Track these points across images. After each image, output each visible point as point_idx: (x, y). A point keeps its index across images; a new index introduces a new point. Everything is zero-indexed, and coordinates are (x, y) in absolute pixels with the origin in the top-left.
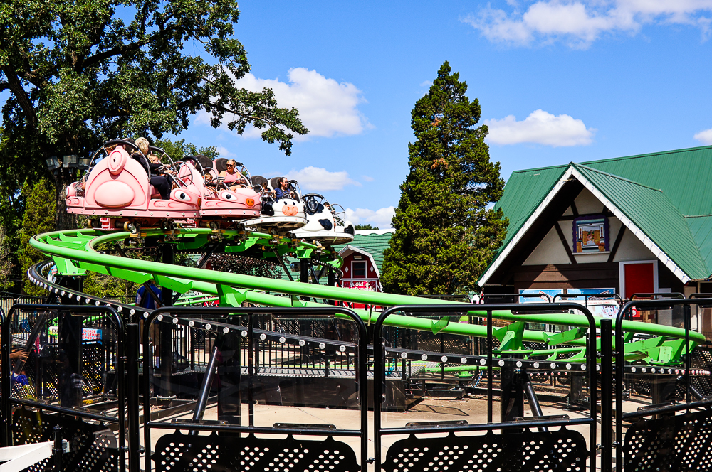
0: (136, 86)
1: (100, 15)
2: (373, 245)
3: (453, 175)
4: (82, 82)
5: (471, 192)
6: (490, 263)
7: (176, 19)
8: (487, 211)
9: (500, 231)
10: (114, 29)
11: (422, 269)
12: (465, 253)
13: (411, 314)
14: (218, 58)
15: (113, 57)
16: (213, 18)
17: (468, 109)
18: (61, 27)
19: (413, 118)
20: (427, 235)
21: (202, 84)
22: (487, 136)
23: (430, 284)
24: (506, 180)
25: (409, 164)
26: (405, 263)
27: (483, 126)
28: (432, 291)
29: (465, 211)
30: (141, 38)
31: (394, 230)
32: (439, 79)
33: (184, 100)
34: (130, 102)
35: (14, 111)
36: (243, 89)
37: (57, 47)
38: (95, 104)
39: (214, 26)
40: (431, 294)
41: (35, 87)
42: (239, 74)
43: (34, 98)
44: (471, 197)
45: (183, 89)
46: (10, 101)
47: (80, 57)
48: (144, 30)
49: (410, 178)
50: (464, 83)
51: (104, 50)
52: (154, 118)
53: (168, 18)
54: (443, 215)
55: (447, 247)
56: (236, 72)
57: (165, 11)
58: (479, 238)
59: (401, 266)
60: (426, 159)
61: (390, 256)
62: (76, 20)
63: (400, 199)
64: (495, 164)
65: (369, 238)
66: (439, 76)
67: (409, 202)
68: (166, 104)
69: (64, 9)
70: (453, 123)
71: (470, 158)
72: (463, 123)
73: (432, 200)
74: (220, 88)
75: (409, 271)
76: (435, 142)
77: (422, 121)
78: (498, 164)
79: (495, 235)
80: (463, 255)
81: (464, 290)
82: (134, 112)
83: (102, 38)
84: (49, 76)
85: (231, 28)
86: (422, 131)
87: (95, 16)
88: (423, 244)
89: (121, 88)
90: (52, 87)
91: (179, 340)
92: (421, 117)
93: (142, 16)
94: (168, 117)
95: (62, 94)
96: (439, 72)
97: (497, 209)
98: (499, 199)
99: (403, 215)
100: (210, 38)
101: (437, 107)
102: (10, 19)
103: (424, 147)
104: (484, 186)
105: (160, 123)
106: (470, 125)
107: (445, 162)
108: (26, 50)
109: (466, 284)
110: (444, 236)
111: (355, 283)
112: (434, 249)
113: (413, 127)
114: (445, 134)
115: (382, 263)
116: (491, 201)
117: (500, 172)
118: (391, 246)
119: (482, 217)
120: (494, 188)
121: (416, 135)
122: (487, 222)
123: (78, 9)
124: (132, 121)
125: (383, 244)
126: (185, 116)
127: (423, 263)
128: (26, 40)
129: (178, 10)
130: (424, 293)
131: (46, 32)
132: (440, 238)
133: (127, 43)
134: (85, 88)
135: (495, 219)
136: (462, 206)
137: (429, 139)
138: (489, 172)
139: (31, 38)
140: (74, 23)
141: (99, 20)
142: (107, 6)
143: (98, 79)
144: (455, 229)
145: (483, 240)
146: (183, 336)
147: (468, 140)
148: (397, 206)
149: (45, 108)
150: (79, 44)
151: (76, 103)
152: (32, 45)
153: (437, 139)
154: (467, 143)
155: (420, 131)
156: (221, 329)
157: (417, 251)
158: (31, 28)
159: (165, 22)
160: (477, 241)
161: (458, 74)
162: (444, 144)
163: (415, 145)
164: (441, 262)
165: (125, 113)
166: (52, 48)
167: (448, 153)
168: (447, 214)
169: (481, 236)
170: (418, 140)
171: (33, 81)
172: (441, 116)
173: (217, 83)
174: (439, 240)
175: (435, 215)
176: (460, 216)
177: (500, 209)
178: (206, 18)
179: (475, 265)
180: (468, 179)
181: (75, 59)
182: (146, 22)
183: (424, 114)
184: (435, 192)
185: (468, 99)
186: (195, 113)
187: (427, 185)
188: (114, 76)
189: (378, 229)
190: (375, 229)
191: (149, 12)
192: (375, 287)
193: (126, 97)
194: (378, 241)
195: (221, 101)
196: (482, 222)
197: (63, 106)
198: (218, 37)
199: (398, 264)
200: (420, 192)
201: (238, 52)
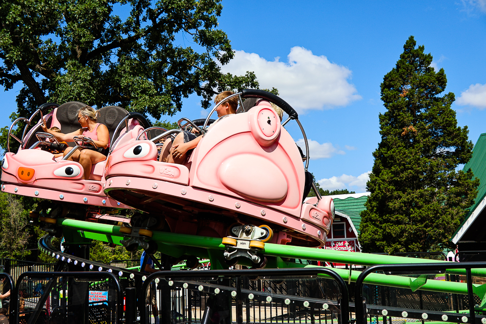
0: (135, 75)
1: (100, 12)
2: (350, 207)
3: (423, 140)
4: (86, 72)
5: (440, 155)
6: (463, 220)
7: (167, 14)
8: (456, 172)
9: (471, 190)
10: (113, 25)
11: (397, 228)
12: (437, 212)
13: (390, 273)
14: (205, 47)
15: (113, 50)
16: (199, 12)
17: (434, 79)
18: (65, 24)
19: (382, 91)
20: (400, 197)
21: (193, 71)
22: (453, 103)
23: (405, 242)
24: (474, 143)
25: (380, 133)
26: (381, 223)
27: (450, 94)
28: (407, 249)
29: (435, 173)
30: (136, 32)
31: (369, 194)
32: (405, 53)
33: (177, 85)
34: (130, 89)
35: (27, 99)
36: (229, 74)
37: (63, 43)
38: (99, 91)
39: (200, 19)
40: (407, 252)
41: (45, 78)
42: (224, 60)
43: (44, 88)
44: (440, 160)
45: (175, 76)
46: (23, 91)
47: (84, 51)
48: (139, 25)
49: (381, 145)
50: (429, 55)
51: (105, 44)
52: (152, 102)
53: (159, 14)
54: (414, 178)
55: (420, 208)
56: (221, 59)
57: (157, 7)
58: (450, 197)
59: (377, 226)
60: (396, 128)
61: (366, 217)
62: (79, 18)
63: (373, 165)
64: (462, 128)
65: (347, 202)
66: (405, 50)
67: (382, 167)
68: (161, 90)
69: (68, 7)
70: (420, 93)
71: (438, 124)
72: (430, 92)
73: (404, 165)
74: (208, 74)
75: (385, 230)
76: (404, 112)
77: (390, 93)
78: (466, 128)
79: (466, 194)
80: (436, 214)
81: (438, 247)
82: (133, 98)
83: (103, 34)
84: (58, 69)
85: (215, 20)
86: (391, 102)
87: (95, 13)
88: (397, 205)
89: (121, 76)
90: (59, 77)
91: (178, 299)
92: (389, 90)
93: (136, 13)
94: (164, 101)
95: (69, 84)
96: (405, 47)
97: (467, 170)
98: (468, 160)
99: (376, 180)
100: (197, 30)
101: (404, 79)
102: (19, 19)
103: (393, 117)
104: (453, 149)
105: (157, 106)
106: (437, 93)
107: (414, 129)
108: (36, 46)
109: (440, 241)
110: (416, 197)
111: (335, 242)
112: (408, 209)
113: (382, 99)
114: (413, 103)
115: (359, 224)
116: (461, 163)
117: (468, 135)
118: (367, 208)
119: (452, 178)
120: (463, 150)
121: (386, 106)
122: (458, 182)
123: (80, 8)
124: (132, 106)
125: (359, 207)
126: (180, 99)
127: (398, 222)
128: (35, 37)
129: (168, 6)
130: (401, 250)
131: (53, 29)
132: (413, 199)
133: (125, 37)
134: (89, 78)
135: (465, 180)
136: (432, 169)
137: (397, 109)
138: (457, 136)
139: (39, 35)
140: (77, 21)
141: (98, 16)
142: (105, 4)
143: (101, 70)
144: (427, 191)
145: (456, 200)
146: (181, 295)
147: (435, 108)
148: (371, 172)
149: (55, 96)
150: (83, 40)
151: (82, 92)
152: (40, 41)
153: (406, 109)
154: (434, 110)
155: (389, 102)
156: (213, 290)
157: (392, 212)
158: (39, 26)
159: (157, 17)
160: (448, 200)
161: (423, 47)
162: (413, 113)
163: (385, 115)
164: (415, 221)
165: (126, 99)
166: (59, 43)
167: (416, 120)
168: (419, 177)
169: (453, 195)
170: (387, 111)
171: (43, 73)
172: (408, 87)
173: (205, 69)
174: (411, 201)
175: (407, 178)
176: (431, 179)
177: (470, 170)
178: (193, 12)
179: (448, 223)
180: (437, 143)
181: (79, 52)
182: (141, 18)
183: (393, 86)
184: (406, 157)
185: (433, 69)
186: (187, 97)
187: (398, 151)
188: (115, 66)
189: (354, 193)
190: (352, 193)
191: (143, 9)
192: (354, 246)
193: (126, 84)
194: (355, 204)
195: (209, 85)
196: (452, 183)
197: (70, 94)
198: (204, 29)
199: (375, 225)
200: (392, 157)
201: (222, 41)
